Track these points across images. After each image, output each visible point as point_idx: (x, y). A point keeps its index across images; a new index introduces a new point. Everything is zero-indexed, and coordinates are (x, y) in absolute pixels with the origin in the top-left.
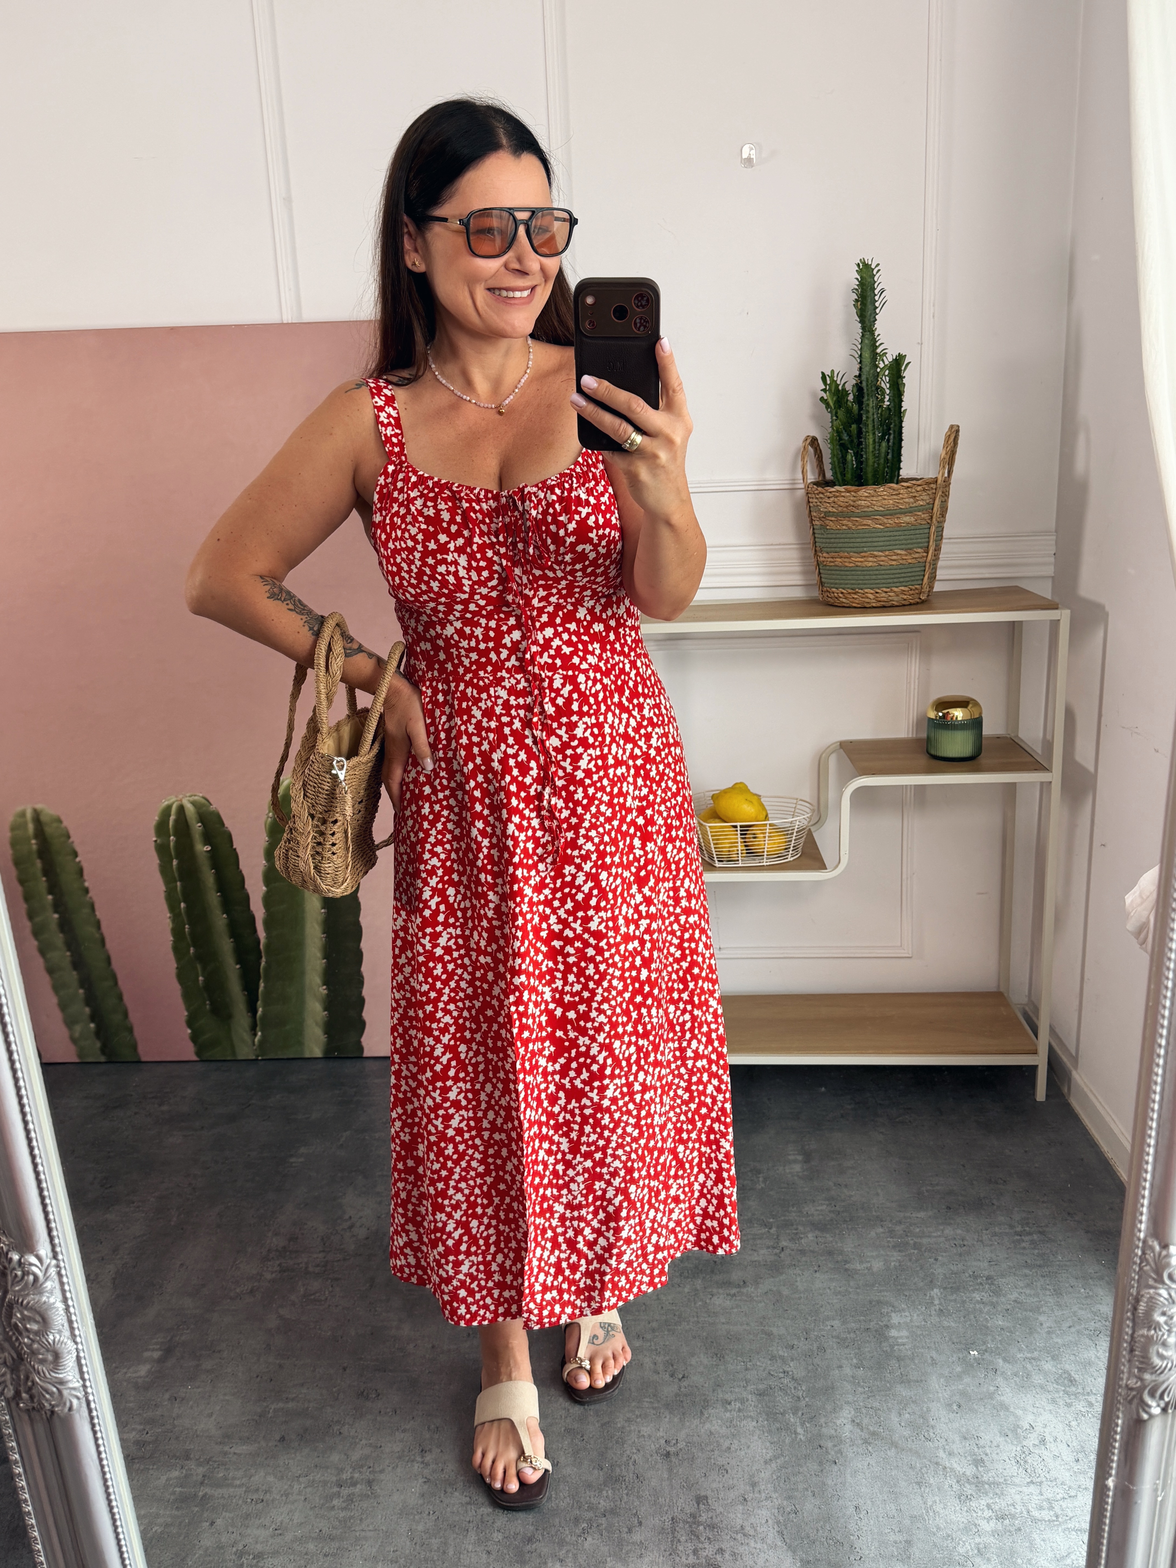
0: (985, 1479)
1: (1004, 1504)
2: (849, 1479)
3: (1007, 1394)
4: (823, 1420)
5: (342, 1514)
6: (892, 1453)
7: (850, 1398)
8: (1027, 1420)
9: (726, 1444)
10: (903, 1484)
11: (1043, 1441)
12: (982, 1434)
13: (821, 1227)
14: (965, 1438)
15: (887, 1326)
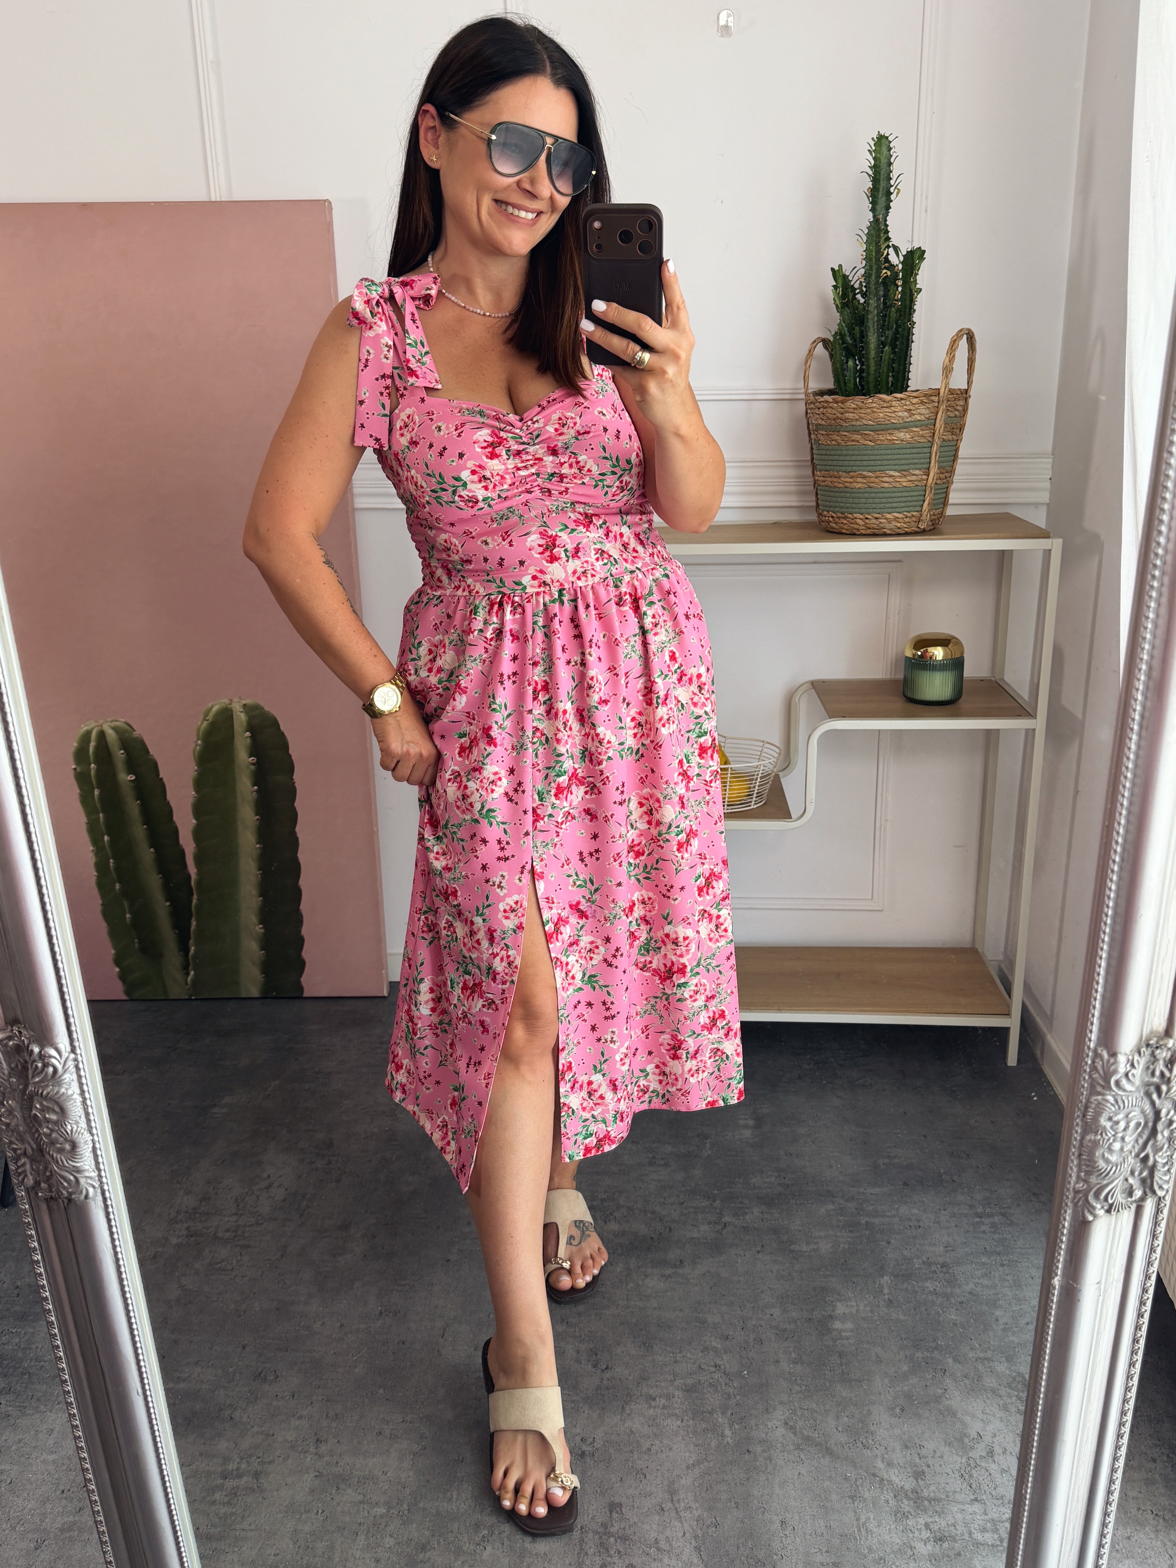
0: (925, 1494)
1: (943, 1524)
2: (777, 1490)
3: (956, 1399)
4: (753, 1422)
5: (222, 1511)
6: (826, 1461)
7: (785, 1398)
8: (975, 1427)
9: (646, 1445)
10: (834, 1497)
11: (991, 1453)
12: (925, 1443)
13: (769, 1202)
14: (906, 1447)
15: (831, 1317)
